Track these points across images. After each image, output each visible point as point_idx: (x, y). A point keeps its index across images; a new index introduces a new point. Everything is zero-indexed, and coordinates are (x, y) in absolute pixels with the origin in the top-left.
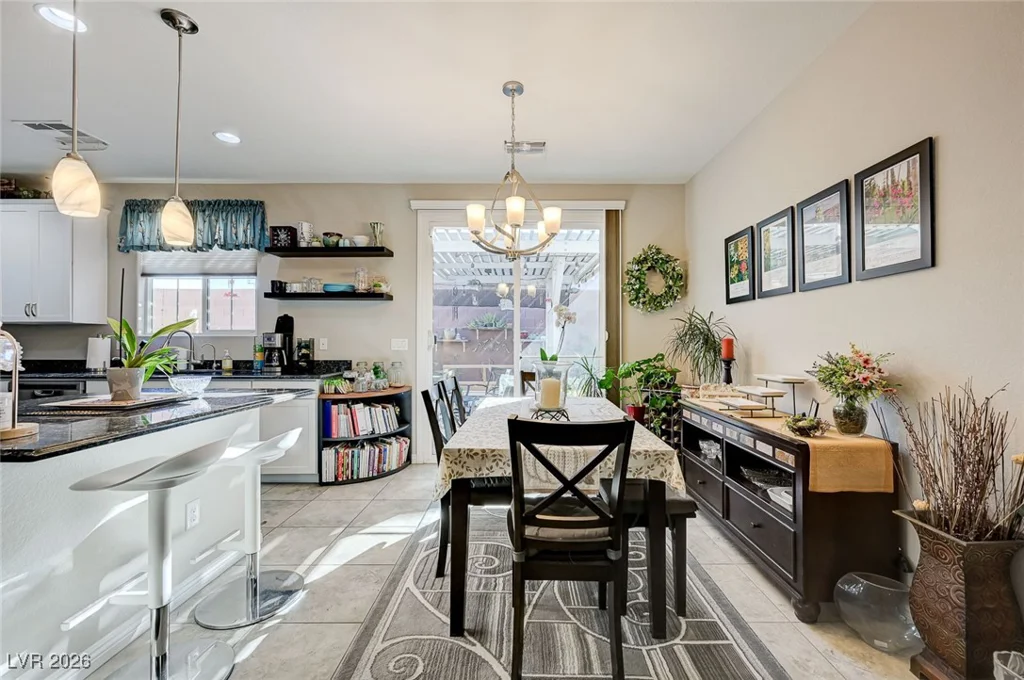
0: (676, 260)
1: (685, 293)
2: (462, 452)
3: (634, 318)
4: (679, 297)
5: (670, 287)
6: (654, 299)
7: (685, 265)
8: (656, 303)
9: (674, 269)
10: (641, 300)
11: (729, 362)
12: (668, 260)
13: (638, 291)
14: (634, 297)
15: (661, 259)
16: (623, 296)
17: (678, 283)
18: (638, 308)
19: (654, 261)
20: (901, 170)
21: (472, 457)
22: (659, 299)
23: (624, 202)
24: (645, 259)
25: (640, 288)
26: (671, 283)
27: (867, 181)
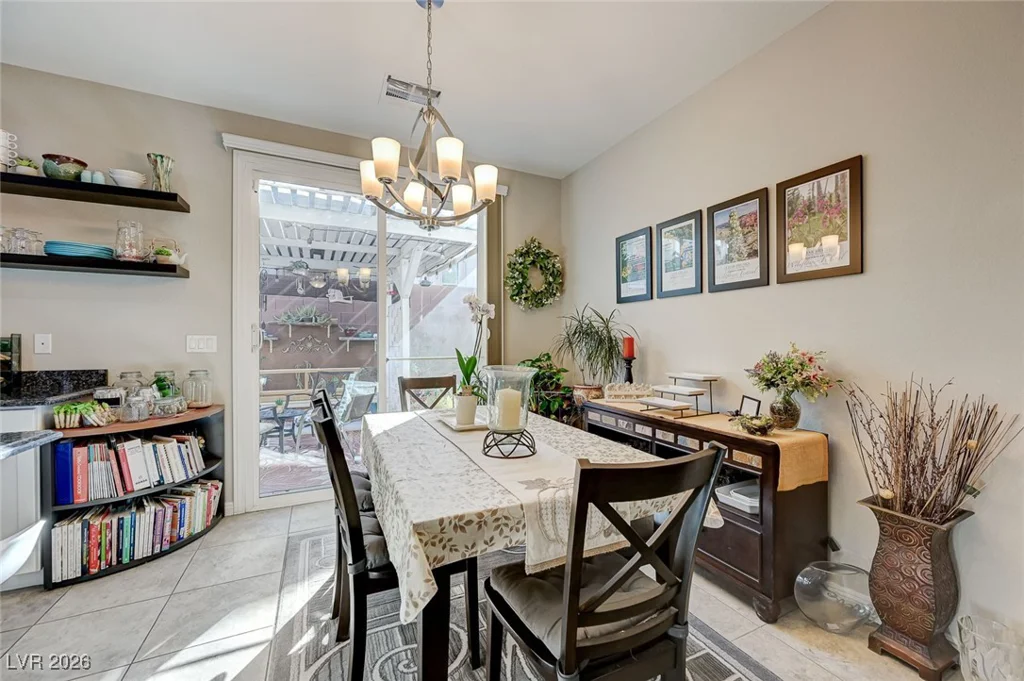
0: (556, 256)
1: (562, 292)
2: (446, 522)
3: (516, 315)
4: (558, 294)
5: (550, 284)
6: (536, 294)
7: (562, 262)
8: (537, 300)
9: (554, 265)
10: (524, 296)
11: (629, 361)
12: (547, 256)
13: (520, 286)
14: (516, 291)
15: (543, 253)
16: (504, 290)
17: (556, 280)
18: (519, 303)
19: (536, 257)
20: (828, 184)
21: (462, 528)
22: (540, 295)
23: (506, 188)
24: (527, 253)
25: (524, 283)
26: (551, 279)
27: (789, 191)
